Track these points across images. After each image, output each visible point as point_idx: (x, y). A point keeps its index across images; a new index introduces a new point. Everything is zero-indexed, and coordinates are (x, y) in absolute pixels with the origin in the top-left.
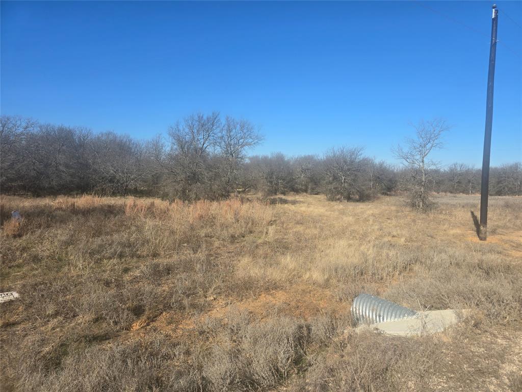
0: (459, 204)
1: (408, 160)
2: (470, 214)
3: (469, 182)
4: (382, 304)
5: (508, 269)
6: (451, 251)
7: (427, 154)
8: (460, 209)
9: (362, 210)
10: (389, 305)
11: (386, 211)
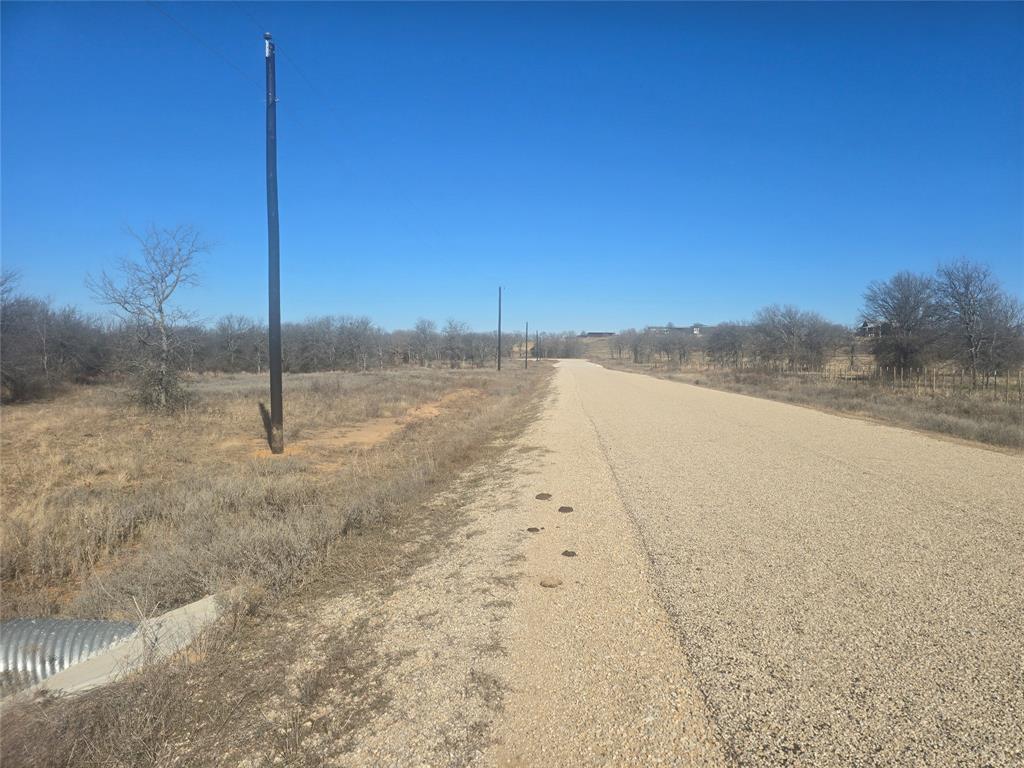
0: (239, 392)
1: (126, 305)
2: (257, 408)
3: (256, 349)
4: (58, 632)
5: (313, 495)
6: (221, 481)
7: (167, 296)
8: (240, 401)
9: (18, 422)
10: (76, 627)
11: (84, 418)
